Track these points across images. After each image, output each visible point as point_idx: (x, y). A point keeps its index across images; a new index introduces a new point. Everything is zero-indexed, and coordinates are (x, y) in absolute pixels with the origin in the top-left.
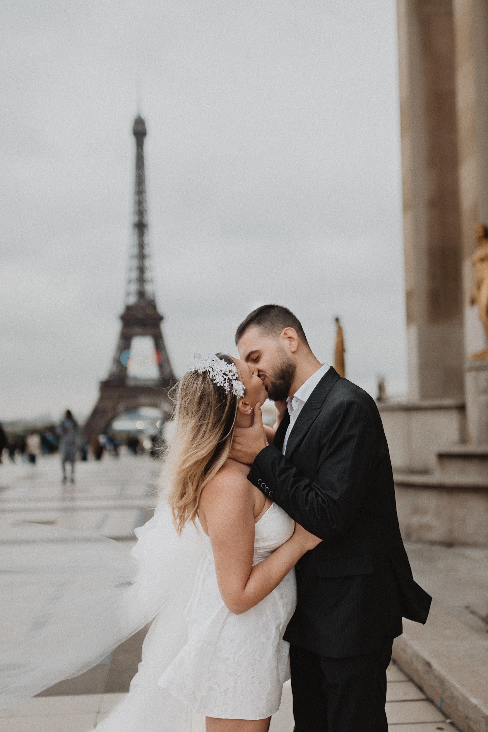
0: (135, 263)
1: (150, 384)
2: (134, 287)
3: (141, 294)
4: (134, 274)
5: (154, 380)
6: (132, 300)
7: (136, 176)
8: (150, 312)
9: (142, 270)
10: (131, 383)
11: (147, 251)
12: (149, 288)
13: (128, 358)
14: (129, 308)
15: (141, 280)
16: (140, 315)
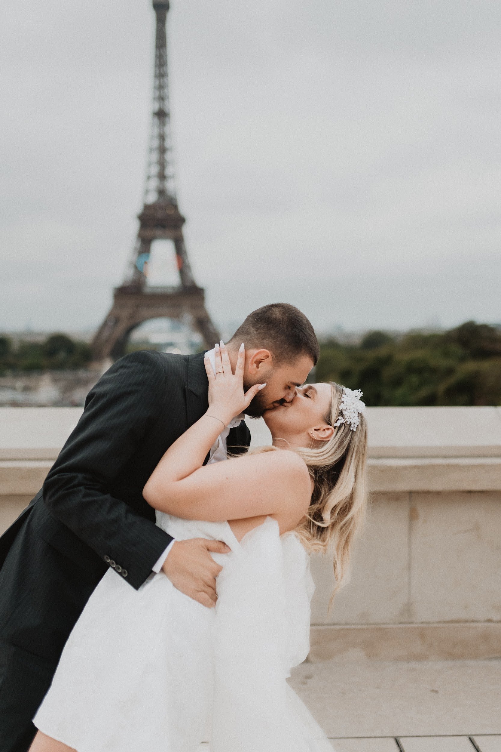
0: (155, 156)
1: (170, 291)
2: (154, 183)
3: (162, 192)
4: (155, 170)
5: (173, 288)
6: (152, 198)
7: (156, 56)
8: (170, 212)
9: (162, 164)
10: (147, 290)
11: (168, 143)
12: (170, 185)
13: (146, 263)
14: (147, 207)
15: (162, 177)
16: (160, 214)
